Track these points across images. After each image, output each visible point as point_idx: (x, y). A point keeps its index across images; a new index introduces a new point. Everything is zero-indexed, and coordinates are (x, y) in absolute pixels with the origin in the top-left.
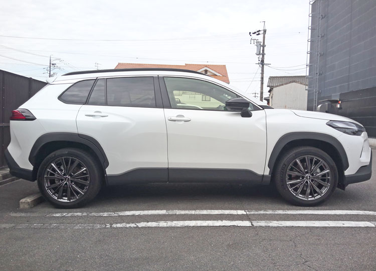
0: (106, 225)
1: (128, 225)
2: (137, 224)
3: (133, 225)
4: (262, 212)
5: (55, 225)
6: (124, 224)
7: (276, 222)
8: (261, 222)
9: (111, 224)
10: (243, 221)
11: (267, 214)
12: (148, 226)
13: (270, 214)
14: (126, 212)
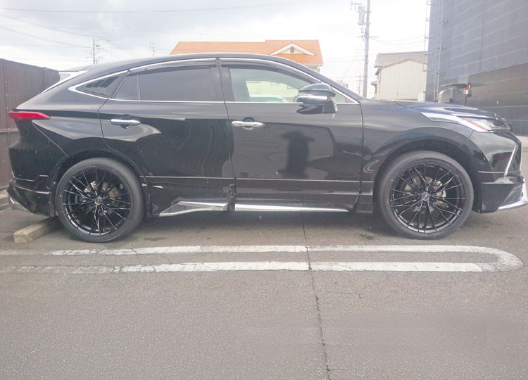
0: (115, 269)
1: (143, 269)
2: (156, 267)
3: (149, 269)
4: (329, 248)
5: (49, 268)
6: (139, 267)
7: (344, 264)
8: (323, 263)
9: (122, 267)
11: (335, 252)
12: (169, 270)
14: (148, 248)
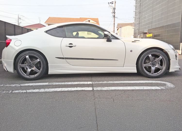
0: (9, 92)
2: (27, 91)
3: (24, 91)
6: (20, 91)
7: (107, 88)
9: (12, 91)
10: (88, 87)
11: (103, 83)
12: (33, 91)
13: (105, 83)
